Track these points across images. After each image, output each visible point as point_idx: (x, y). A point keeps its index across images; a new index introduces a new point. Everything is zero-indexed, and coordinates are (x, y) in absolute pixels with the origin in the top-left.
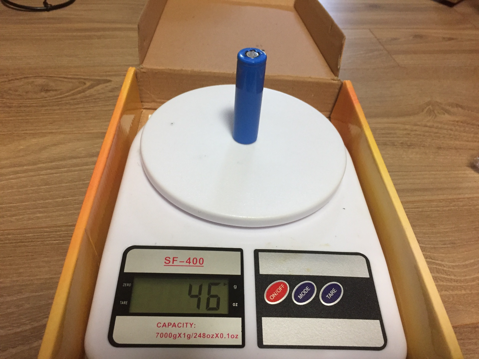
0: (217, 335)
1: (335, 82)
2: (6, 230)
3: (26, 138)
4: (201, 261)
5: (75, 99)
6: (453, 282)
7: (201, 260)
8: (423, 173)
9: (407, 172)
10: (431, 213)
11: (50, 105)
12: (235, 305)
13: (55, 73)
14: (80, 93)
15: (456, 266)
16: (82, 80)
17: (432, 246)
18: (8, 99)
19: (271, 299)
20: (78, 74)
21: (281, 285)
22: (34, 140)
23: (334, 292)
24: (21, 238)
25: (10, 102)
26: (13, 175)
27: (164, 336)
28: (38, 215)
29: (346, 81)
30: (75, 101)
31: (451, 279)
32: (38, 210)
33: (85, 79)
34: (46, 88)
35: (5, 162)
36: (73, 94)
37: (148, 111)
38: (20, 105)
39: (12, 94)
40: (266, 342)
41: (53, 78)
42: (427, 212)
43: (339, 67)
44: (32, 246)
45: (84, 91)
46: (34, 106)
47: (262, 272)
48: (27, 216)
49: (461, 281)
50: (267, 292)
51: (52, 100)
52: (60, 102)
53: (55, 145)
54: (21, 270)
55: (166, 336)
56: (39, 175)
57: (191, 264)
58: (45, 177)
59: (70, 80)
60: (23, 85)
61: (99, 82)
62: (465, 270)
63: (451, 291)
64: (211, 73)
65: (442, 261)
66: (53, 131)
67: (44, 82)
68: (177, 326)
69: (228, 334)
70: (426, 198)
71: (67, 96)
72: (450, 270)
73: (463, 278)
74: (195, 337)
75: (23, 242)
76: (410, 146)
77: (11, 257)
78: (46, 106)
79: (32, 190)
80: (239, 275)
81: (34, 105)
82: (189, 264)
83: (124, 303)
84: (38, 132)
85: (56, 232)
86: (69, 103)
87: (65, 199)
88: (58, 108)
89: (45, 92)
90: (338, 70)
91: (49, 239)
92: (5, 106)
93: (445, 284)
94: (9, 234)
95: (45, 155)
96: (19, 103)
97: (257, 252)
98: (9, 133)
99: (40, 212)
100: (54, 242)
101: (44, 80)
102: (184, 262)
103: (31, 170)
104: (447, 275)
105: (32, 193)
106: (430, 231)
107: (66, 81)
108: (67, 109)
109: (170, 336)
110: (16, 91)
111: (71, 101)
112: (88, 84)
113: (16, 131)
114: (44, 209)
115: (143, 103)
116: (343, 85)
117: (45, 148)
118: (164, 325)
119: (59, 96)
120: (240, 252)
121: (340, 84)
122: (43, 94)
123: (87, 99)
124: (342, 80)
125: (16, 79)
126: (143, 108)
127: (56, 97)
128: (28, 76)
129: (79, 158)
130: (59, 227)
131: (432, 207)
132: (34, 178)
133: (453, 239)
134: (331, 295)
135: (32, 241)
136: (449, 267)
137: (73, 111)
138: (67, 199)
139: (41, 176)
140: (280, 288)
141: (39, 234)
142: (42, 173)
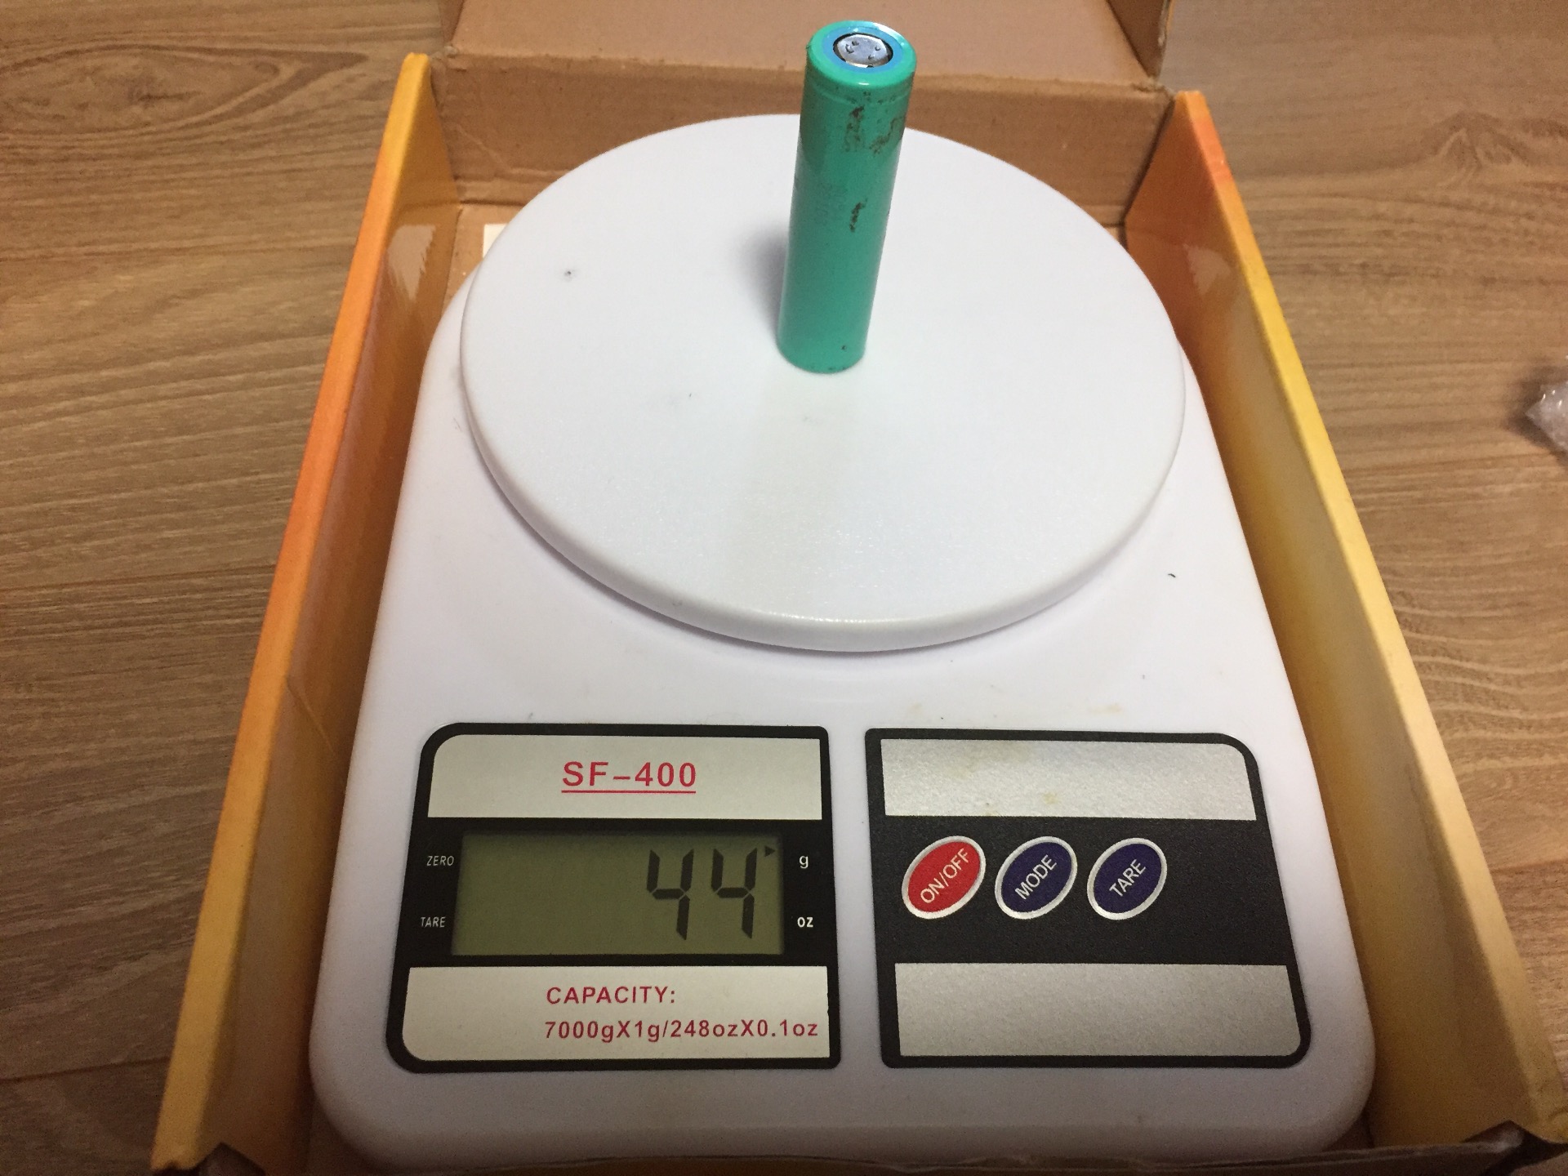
0: (747, 1028)
1: (1143, 96)
2: (66, 585)
3: (96, 268)
4: (687, 776)
5: (246, 128)
6: (1516, 730)
7: (688, 770)
8: (1430, 368)
9: (1380, 365)
10: (1451, 504)
11: (164, 151)
12: (805, 922)
13: (173, 34)
14: (264, 105)
15: (1527, 678)
16: (265, 58)
17: (1453, 614)
18: (21, 131)
19: (926, 901)
20: (250, 34)
21: (959, 853)
22: (122, 278)
23: (1137, 873)
24: (118, 611)
25: (27, 143)
26: (67, 399)
27: (571, 1031)
28: (168, 534)
29: (1186, 93)
30: (249, 133)
31: (1512, 721)
32: (165, 516)
33: (274, 54)
34: (145, 93)
35: (37, 355)
36: (240, 111)
37: (483, 210)
38: (65, 153)
39: (31, 116)
40: (909, 1046)
41: (166, 52)
42: (1439, 500)
43: (1161, 40)
44: (161, 636)
45: (275, 96)
46: (110, 156)
47: (895, 807)
48: (130, 537)
49: (1541, 726)
50: (912, 879)
51: (169, 131)
52: (198, 141)
53: (194, 294)
54: (133, 716)
55: (578, 1032)
56: (154, 399)
57: (655, 785)
58: (176, 405)
59: (225, 59)
60: (66, 82)
61: (322, 64)
62: (1555, 690)
63: (1507, 759)
64: (699, 68)
65: (1483, 661)
66: (187, 244)
67: (136, 67)
68: (612, 996)
69: (785, 1022)
70: (1439, 453)
71: (219, 118)
72: (1509, 690)
73: (1548, 716)
74: (673, 1035)
75: (126, 624)
76: (1393, 274)
77: (94, 673)
78: (152, 155)
79: (135, 449)
80: (817, 821)
81: (110, 151)
82: (647, 784)
83: (434, 922)
84: (135, 246)
85: (230, 589)
86: (229, 141)
87: (248, 479)
88: (194, 160)
89: (142, 103)
90: (1158, 51)
91: (210, 612)
92: (15, 157)
93: (1489, 735)
94: (78, 599)
95: (165, 328)
96: (59, 144)
97: (874, 739)
98: (37, 252)
99: (174, 525)
100: (229, 622)
101: (134, 61)
102: (628, 778)
103: (127, 383)
104: (1499, 707)
105: (136, 462)
106: (1448, 564)
107: (211, 64)
108: (224, 165)
109: (592, 1033)
110: (46, 103)
111: (237, 136)
112: (287, 71)
113: (59, 245)
114: (182, 514)
115: (461, 183)
116: (1177, 107)
117: (163, 304)
118: (572, 995)
119: (195, 119)
120: (817, 742)
121: (1164, 102)
122: (137, 110)
123: (288, 126)
124: (1171, 91)
125: (40, 60)
126: (463, 199)
127: (181, 123)
128: (79, 47)
129: (282, 336)
130: (237, 571)
131: (1456, 485)
132: (141, 410)
133: (1522, 589)
134: (1127, 883)
135: (155, 621)
136: (1507, 682)
137: (245, 170)
138: (255, 478)
139: (163, 403)
140: (956, 864)
141: (177, 597)
142: (163, 389)
